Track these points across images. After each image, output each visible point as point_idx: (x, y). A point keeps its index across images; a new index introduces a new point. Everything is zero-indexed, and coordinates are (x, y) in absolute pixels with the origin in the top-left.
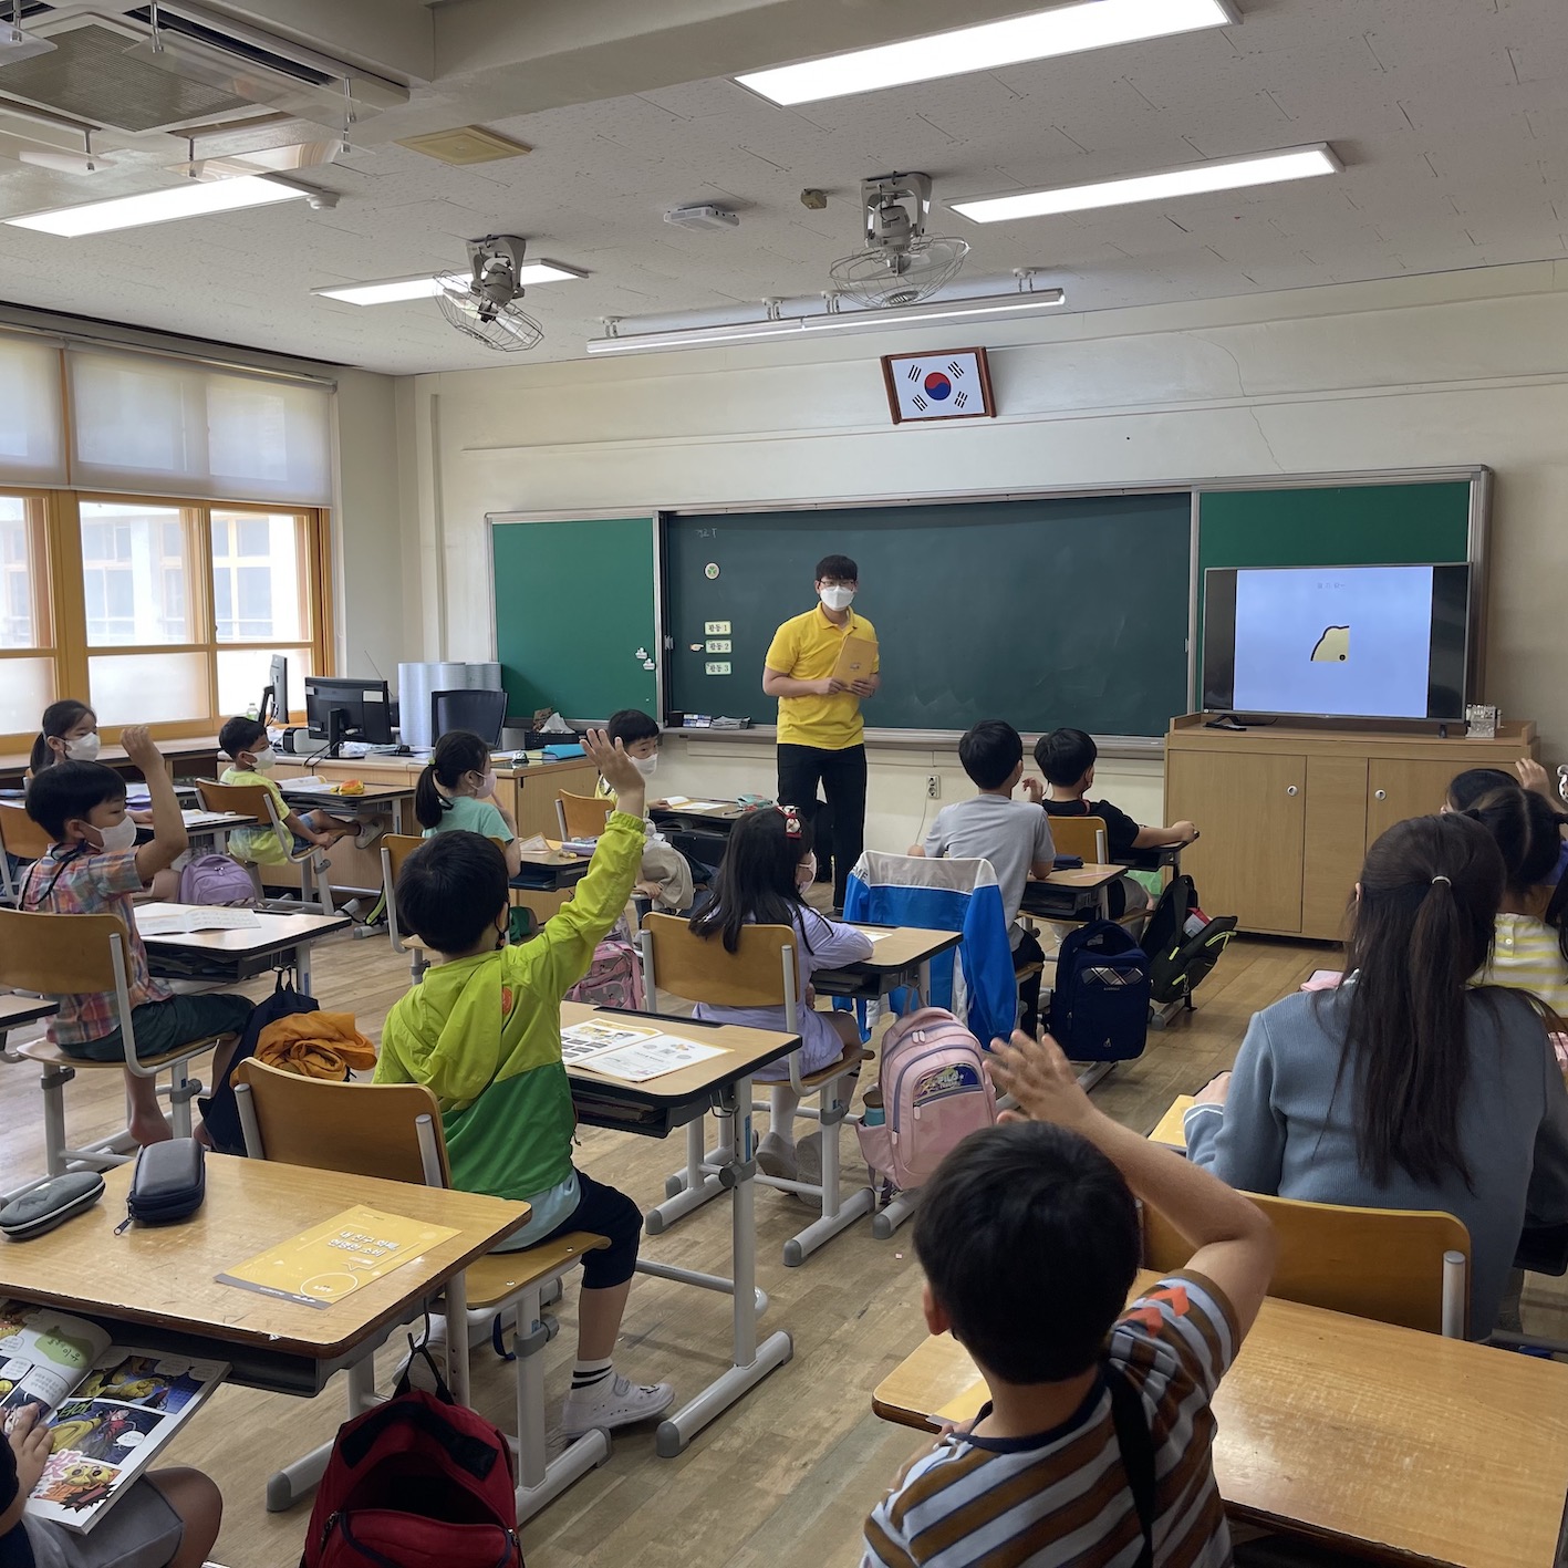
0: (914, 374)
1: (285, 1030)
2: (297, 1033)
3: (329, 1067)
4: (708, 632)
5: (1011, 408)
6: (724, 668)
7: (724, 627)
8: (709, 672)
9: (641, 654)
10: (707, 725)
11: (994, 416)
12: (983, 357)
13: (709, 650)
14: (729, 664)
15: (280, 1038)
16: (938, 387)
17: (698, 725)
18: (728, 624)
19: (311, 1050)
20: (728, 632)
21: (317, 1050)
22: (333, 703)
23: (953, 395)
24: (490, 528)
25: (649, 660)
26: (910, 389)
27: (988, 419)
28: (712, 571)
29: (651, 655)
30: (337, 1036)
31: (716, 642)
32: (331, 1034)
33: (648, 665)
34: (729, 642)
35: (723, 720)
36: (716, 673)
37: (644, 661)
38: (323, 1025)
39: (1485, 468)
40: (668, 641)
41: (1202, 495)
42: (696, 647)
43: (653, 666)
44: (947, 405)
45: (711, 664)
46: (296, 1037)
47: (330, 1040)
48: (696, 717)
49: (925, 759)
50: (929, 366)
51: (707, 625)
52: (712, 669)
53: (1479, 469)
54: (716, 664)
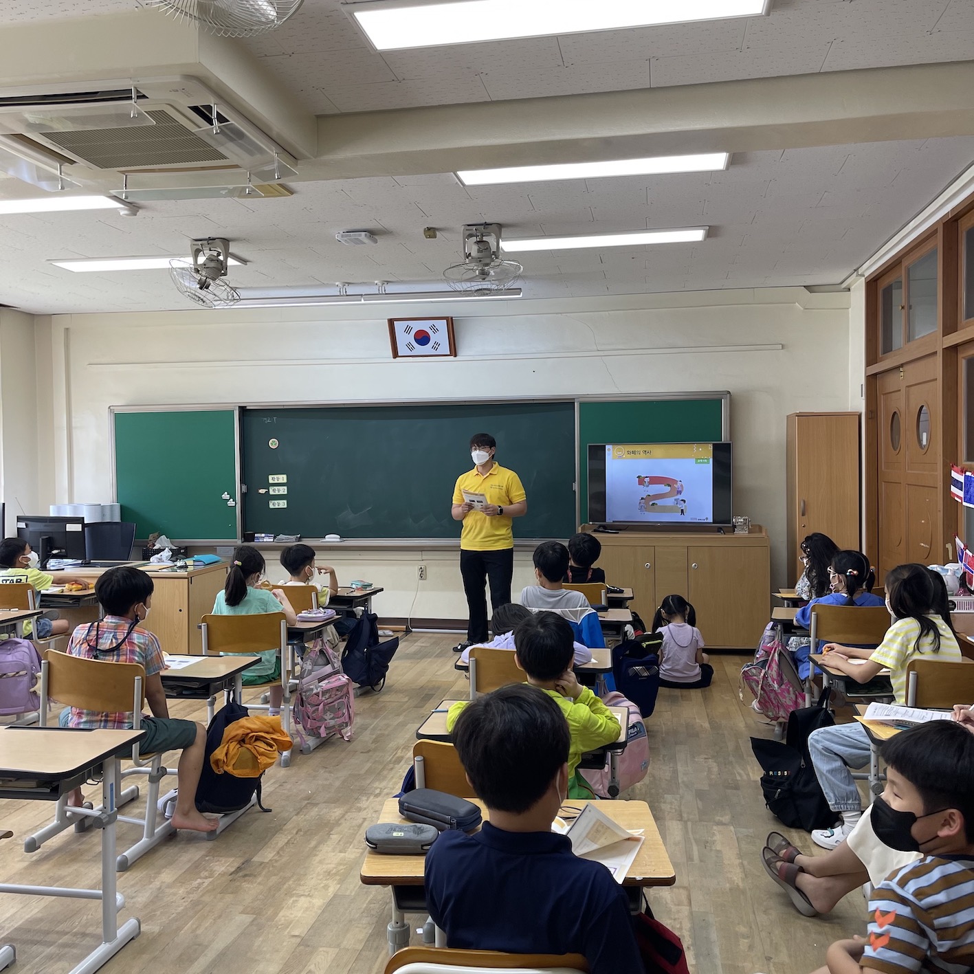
0: (408, 330)
1: (242, 727)
2: (248, 728)
3: (269, 749)
4: (271, 481)
5: (465, 351)
6: (283, 504)
7: (283, 478)
8: (271, 506)
9: (226, 496)
10: (272, 540)
11: (455, 356)
12: (450, 322)
13: (271, 492)
14: (285, 501)
15: (240, 732)
16: (422, 338)
17: (265, 540)
18: (285, 476)
19: (258, 739)
20: (285, 481)
21: (262, 739)
22: (41, 533)
23: (431, 343)
24: (113, 416)
25: (231, 500)
26: (404, 339)
27: (452, 358)
28: (273, 443)
29: (233, 497)
30: (271, 730)
31: (276, 488)
32: (267, 729)
33: (231, 503)
34: (286, 488)
35: (281, 536)
36: (277, 507)
37: (228, 500)
38: (264, 724)
39: (729, 392)
40: (244, 487)
41: (581, 404)
42: (262, 491)
43: (235, 503)
44: (427, 349)
45: (273, 501)
46: (249, 731)
47: (267, 733)
48: (263, 535)
49: (417, 556)
50: (417, 326)
51: (270, 477)
52: (273, 505)
53: (726, 393)
54: (276, 502)
